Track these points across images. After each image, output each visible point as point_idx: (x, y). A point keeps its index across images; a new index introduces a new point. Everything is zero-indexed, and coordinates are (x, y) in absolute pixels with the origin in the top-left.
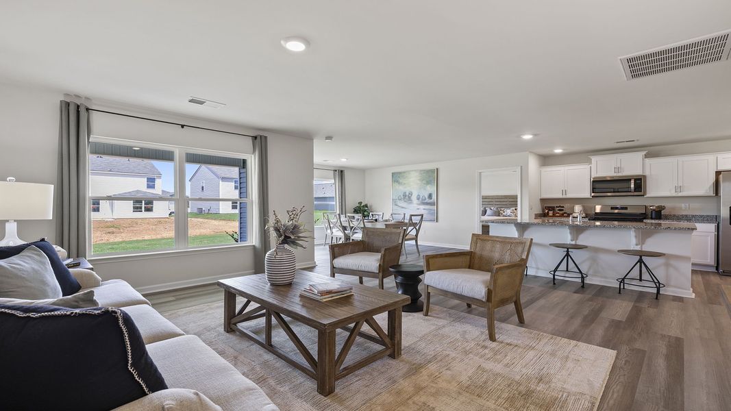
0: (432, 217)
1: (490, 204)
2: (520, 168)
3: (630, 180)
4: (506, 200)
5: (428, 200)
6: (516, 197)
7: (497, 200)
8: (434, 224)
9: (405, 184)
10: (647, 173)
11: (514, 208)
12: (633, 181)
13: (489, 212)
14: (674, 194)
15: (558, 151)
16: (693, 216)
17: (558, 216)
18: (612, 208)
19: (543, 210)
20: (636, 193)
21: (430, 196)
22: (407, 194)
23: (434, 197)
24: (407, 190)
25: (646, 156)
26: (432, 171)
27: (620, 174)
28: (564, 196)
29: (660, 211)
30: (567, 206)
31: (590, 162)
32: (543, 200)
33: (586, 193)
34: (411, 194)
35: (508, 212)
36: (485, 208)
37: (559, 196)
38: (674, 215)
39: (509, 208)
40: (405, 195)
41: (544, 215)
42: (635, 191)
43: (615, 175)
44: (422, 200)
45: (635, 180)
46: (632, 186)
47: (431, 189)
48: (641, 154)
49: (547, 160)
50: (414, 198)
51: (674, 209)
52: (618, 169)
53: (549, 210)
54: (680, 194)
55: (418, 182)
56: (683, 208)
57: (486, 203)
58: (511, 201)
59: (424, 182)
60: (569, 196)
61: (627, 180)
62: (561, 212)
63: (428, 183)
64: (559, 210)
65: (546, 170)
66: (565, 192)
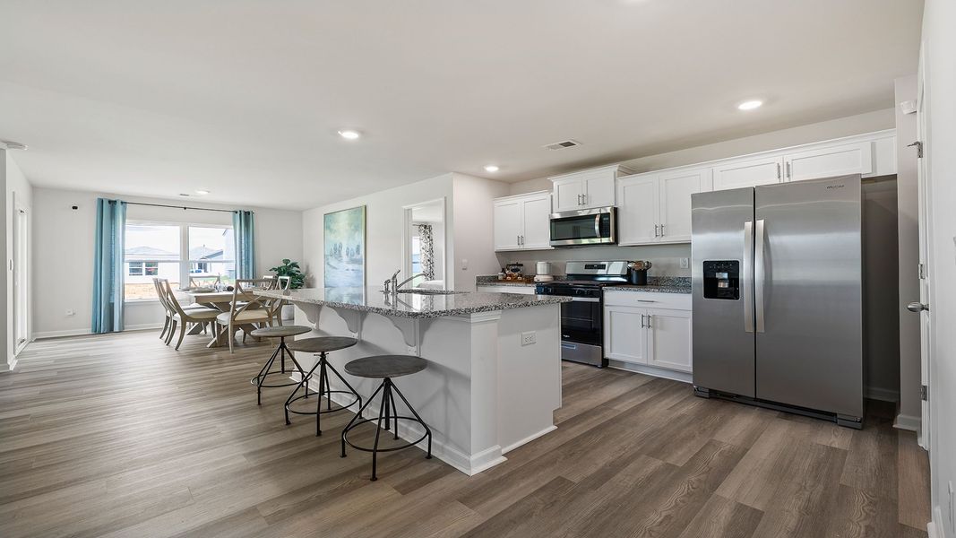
2: (443, 199)
3: (595, 217)
5: (356, 256)
9: (335, 231)
10: (620, 205)
12: (597, 219)
14: (656, 241)
18: (587, 267)
20: (603, 240)
22: (338, 247)
23: (362, 250)
24: (338, 240)
25: (619, 173)
26: (360, 210)
27: (586, 207)
28: (522, 248)
29: (645, 271)
30: (524, 263)
31: (549, 186)
32: (500, 254)
33: (544, 242)
34: (341, 247)
38: (669, 279)
40: (335, 249)
42: (601, 236)
43: (579, 208)
44: (351, 255)
45: (602, 216)
46: (597, 228)
47: (359, 238)
50: (344, 252)
51: (669, 266)
54: (664, 240)
55: (347, 228)
56: (681, 266)
59: (353, 227)
60: (529, 246)
63: (357, 228)
65: (501, 204)
66: (521, 240)
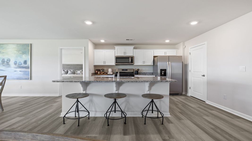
0: (26, 77)
1: (70, 68)
2: (84, 48)
3: (129, 58)
4: (78, 66)
5: (23, 65)
6: (82, 65)
7: (73, 66)
8: (29, 81)
9: (3, 53)
10: (134, 56)
11: (81, 70)
12: (130, 59)
13: (69, 72)
14: (143, 64)
15: (102, 41)
16: (147, 73)
17: (102, 74)
18: (122, 70)
19: (95, 71)
20: (131, 64)
21: (25, 62)
22: (6, 60)
23: (29, 63)
24: (6, 58)
25: (134, 48)
26: (27, 45)
27: (126, 55)
28: (104, 64)
29: (138, 71)
30: (105, 69)
31: (114, 48)
32: (95, 66)
33: (113, 63)
34: (9, 60)
35: (79, 72)
36: (67, 70)
37: (102, 64)
38: (141, 73)
39: (79, 70)
40: (3, 61)
41: (96, 74)
42: (131, 63)
43: (124, 55)
44: (19, 64)
45: (131, 58)
46: (130, 60)
47: (27, 57)
48: (132, 47)
49: (97, 46)
50: (12, 63)
51: (141, 70)
52: (125, 53)
53: (98, 71)
54: (144, 64)
55: (16, 52)
56: (144, 70)
57: (68, 68)
58: (80, 67)
59: (20, 52)
60: (107, 64)
61: (128, 58)
62: (103, 72)
63: (24, 53)
64: (102, 71)
65: (96, 51)
66: (105, 62)
